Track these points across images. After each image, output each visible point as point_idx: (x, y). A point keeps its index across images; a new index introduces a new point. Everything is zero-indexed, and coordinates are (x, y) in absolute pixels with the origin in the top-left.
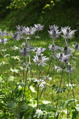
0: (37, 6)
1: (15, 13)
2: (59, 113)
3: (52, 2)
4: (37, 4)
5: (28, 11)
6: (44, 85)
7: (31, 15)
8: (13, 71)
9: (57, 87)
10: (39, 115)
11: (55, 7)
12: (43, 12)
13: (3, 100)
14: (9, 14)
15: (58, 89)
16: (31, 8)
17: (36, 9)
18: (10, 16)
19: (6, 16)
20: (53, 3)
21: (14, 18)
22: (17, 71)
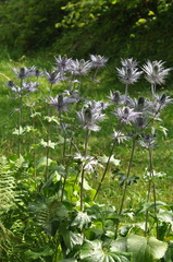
0: (120, 21)
1: (73, 35)
2: (128, 229)
3: (151, 13)
4: (119, 18)
5: (100, 31)
6: (94, 166)
7: (106, 40)
8: (45, 144)
9: (122, 174)
10: (83, 222)
11: (158, 23)
12: (132, 35)
13: (24, 201)
14: (61, 37)
15: (124, 178)
16: (107, 27)
17: (118, 27)
18: (61, 41)
19: (54, 41)
20: (152, 16)
21: (70, 46)
22: (52, 145)
